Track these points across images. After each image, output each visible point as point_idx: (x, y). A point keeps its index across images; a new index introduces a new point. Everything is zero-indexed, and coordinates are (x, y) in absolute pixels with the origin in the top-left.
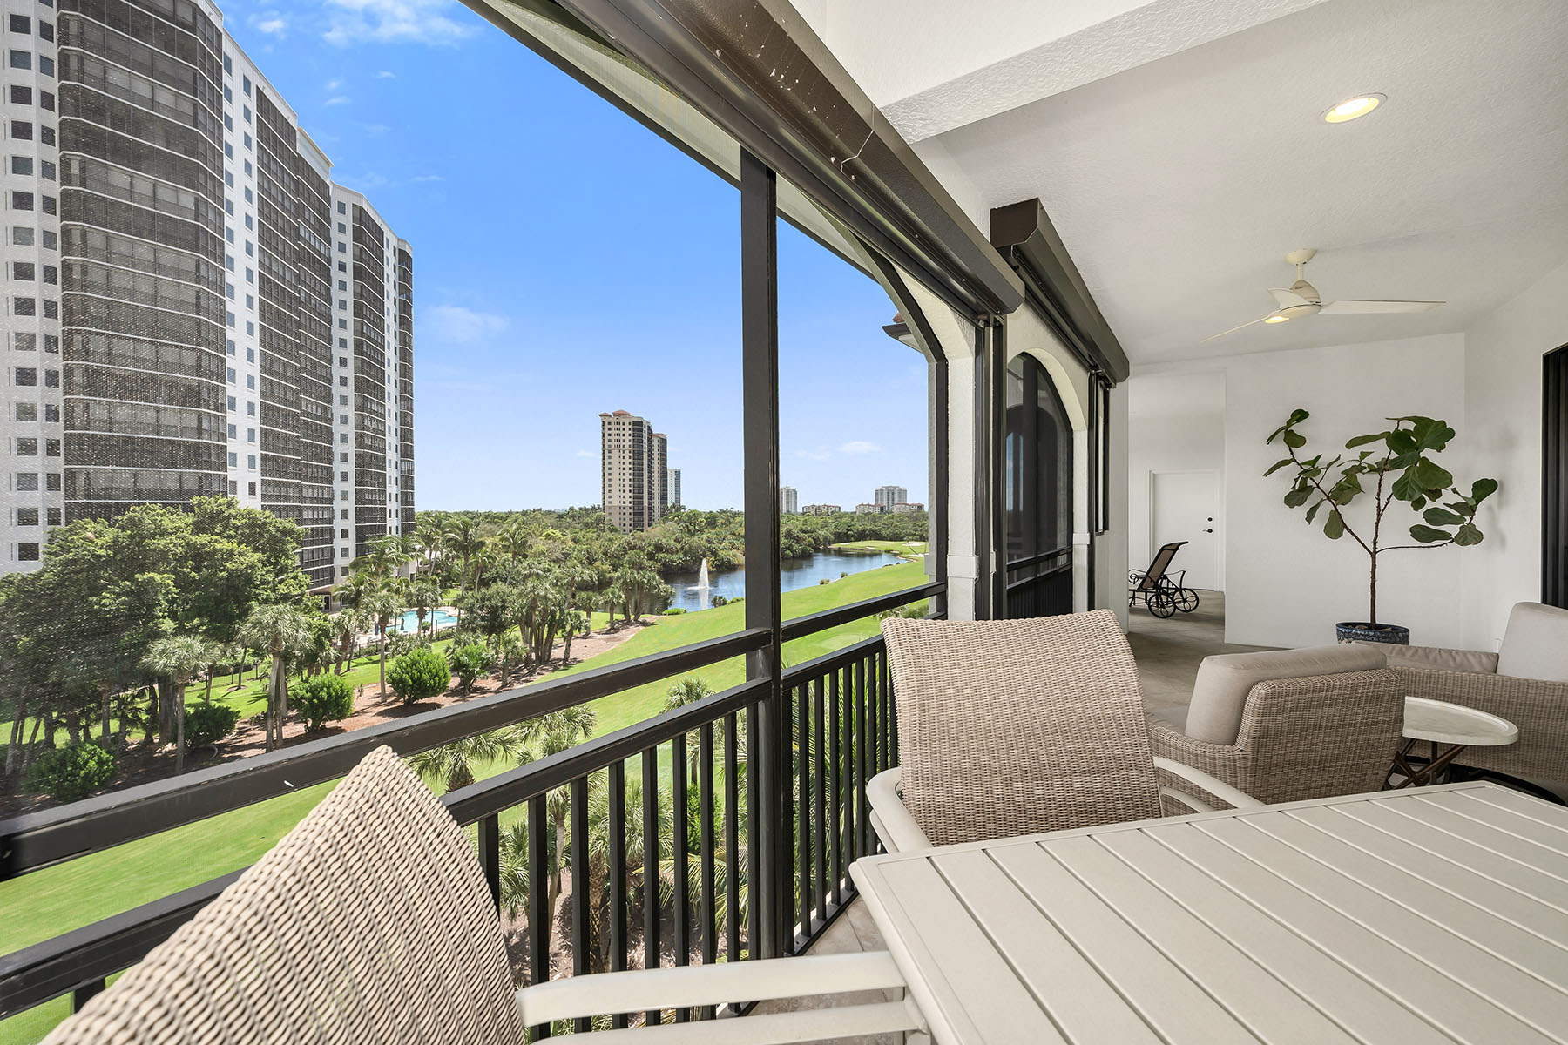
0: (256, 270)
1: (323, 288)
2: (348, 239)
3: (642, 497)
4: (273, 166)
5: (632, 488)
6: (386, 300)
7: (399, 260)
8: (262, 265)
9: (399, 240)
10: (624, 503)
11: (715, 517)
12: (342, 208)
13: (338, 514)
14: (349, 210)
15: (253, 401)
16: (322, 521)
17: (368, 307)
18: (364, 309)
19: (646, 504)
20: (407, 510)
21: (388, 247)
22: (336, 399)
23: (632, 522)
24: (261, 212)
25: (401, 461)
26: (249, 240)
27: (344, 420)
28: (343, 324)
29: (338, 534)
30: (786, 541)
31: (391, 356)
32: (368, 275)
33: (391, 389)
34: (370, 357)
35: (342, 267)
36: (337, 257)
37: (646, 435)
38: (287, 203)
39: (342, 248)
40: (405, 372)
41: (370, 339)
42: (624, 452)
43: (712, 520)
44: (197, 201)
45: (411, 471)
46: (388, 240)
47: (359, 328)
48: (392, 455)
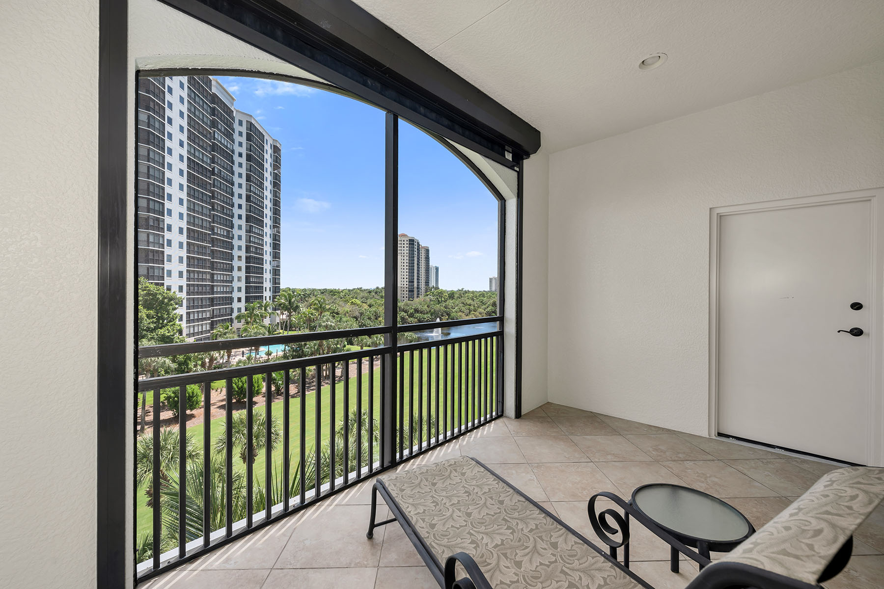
0: (185, 155)
1: (228, 166)
2: (244, 139)
3: (413, 282)
4: (197, 99)
5: (408, 277)
6: (265, 173)
7: (274, 151)
8: (189, 152)
9: (273, 140)
10: (404, 285)
11: (453, 293)
12: (241, 123)
13: (236, 289)
14: (244, 124)
15: (182, 227)
16: (226, 292)
17: (254, 177)
18: (252, 178)
19: (416, 285)
20: (276, 287)
21: (267, 144)
22: (236, 227)
23: (407, 296)
24: (189, 124)
25: (273, 260)
26: (181, 139)
27: (240, 238)
28: (240, 186)
29: (236, 300)
30: (493, 308)
31: (268, 203)
32: (254, 160)
33: (268, 221)
34: (255, 203)
35: (240, 155)
36: (237, 149)
37: (416, 247)
38: (205, 119)
39: (240, 144)
40: (276, 212)
41: (255, 193)
42: (404, 256)
43: (452, 295)
44: (149, 117)
45: (278, 266)
46: (267, 140)
47: (249, 188)
48: (267, 257)
